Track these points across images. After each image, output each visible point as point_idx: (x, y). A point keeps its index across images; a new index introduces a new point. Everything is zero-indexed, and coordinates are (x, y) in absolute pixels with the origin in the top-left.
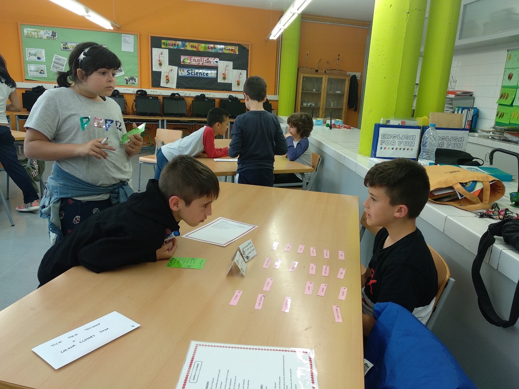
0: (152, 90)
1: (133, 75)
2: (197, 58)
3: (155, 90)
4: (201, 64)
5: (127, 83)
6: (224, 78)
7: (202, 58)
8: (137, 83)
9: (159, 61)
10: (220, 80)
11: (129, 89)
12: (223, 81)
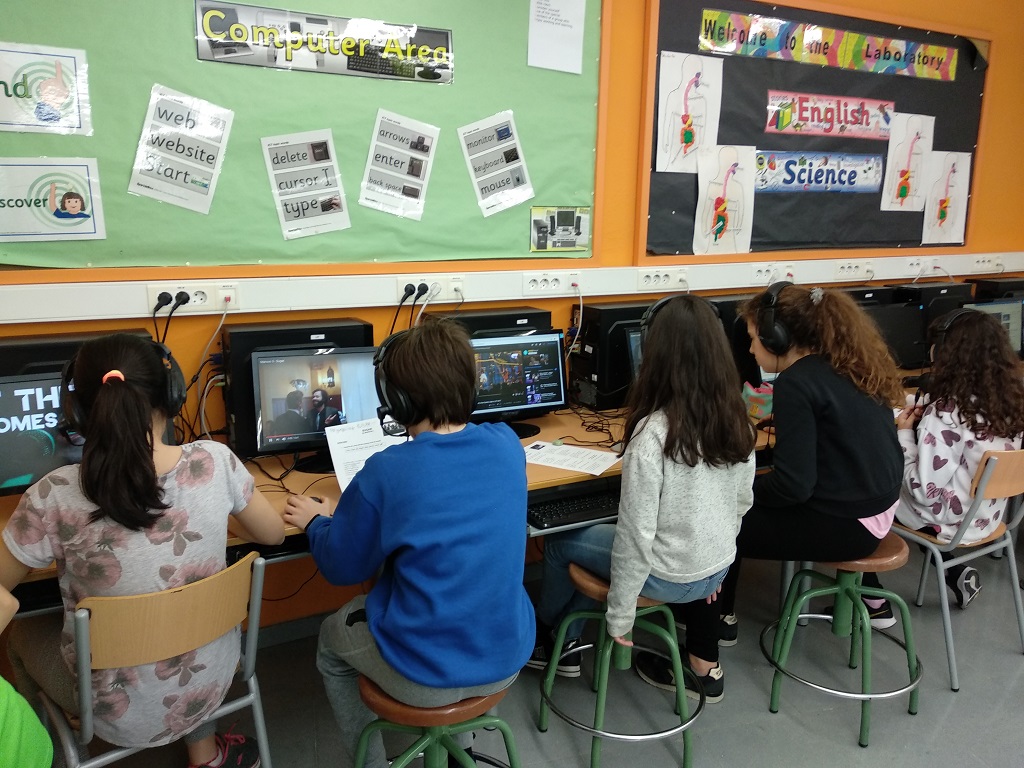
0: (652, 270)
1: (569, 201)
2: (824, 103)
3: (663, 270)
4: (836, 131)
5: (542, 246)
6: (903, 191)
7: (843, 100)
8: (584, 238)
9: (685, 119)
10: (889, 203)
11: (552, 273)
12: (897, 208)
